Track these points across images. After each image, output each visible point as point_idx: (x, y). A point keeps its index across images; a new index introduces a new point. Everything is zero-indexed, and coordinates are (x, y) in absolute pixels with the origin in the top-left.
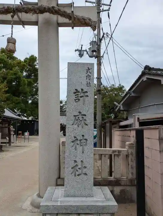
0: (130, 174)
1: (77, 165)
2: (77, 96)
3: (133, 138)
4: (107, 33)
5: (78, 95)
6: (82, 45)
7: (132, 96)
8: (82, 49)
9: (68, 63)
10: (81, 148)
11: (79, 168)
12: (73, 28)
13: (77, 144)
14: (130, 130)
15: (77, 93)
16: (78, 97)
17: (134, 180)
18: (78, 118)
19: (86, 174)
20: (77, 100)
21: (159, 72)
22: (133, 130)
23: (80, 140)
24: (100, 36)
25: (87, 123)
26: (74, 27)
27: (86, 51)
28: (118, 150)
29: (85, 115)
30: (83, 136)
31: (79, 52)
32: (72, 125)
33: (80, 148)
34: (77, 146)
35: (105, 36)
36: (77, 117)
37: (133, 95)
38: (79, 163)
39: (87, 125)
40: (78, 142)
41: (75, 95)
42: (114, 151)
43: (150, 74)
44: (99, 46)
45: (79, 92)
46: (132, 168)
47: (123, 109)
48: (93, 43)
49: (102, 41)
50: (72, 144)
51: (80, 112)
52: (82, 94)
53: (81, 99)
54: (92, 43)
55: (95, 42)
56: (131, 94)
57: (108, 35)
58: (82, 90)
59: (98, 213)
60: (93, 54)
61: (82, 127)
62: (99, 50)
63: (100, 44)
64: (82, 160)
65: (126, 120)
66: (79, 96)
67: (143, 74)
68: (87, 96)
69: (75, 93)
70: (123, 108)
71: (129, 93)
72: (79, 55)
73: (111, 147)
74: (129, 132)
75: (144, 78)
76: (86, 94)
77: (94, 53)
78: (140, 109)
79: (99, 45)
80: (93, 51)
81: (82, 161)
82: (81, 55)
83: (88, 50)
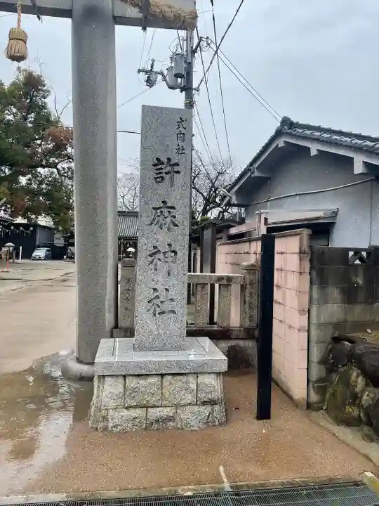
0: (247, 320)
1: (158, 297)
2: (158, 172)
3: (254, 255)
4: (207, 38)
5: (161, 169)
6: (153, 61)
7: (255, 177)
8: (153, 70)
9: (143, 106)
10: (166, 265)
11: (161, 302)
12: (144, 29)
13: (159, 259)
14: (250, 241)
15: (160, 167)
16: (160, 173)
17: (254, 329)
18: (161, 212)
19: (173, 312)
20: (159, 179)
21: (308, 132)
22: (256, 240)
23: (164, 253)
24: (193, 44)
25: (177, 223)
26: (148, 29)
27: (162, 73)
28: (228, 276)
29: (173, 208)
30: (170, 245)
31: (147, 76)
32: (151, 224)
33: (163, 267)
34: (159, 263)
35: (203, 43)
36: (159, 211)
37: (257, 174)
38: (162, 293)
39: (177, 226)
40: (161, 256)
41: (157, 170)
42: (220, 279)
43: (290, 135)
44: (190, 65)
45: (163, 164)
46: (251, 308)
47: (236, 202)
48: (178, 57)
49: (196, 55)
50: (150, 259)
51: (164, 202)
52: (169, 169)
53: (167, 177)
54: (175, 57)
55: (183, 55)
56: (253, 173)
57: (210, 42)
58: (169, 159)
59: (194, 373)
60: (177, 81)
61: (169, 229)
62: (188, 75)
63: (192, 60)
64: (167, 287)
65: (241, 224)
66: (164, 171)
67: (279, 133)
68: (178, 172)
69: (155, 165)
70: (237, 199)
71: (250, 170)
72: (147, 81)
73: (213, 271)
74: (247, 244)
75: (280, 143)
76: (176, 169)
77: (179, 80)
78: (269, 203)
79: (190, 63)
80: (177, 76)
81: (166, 289)
82: (150, 83)
83: (165, 73)
